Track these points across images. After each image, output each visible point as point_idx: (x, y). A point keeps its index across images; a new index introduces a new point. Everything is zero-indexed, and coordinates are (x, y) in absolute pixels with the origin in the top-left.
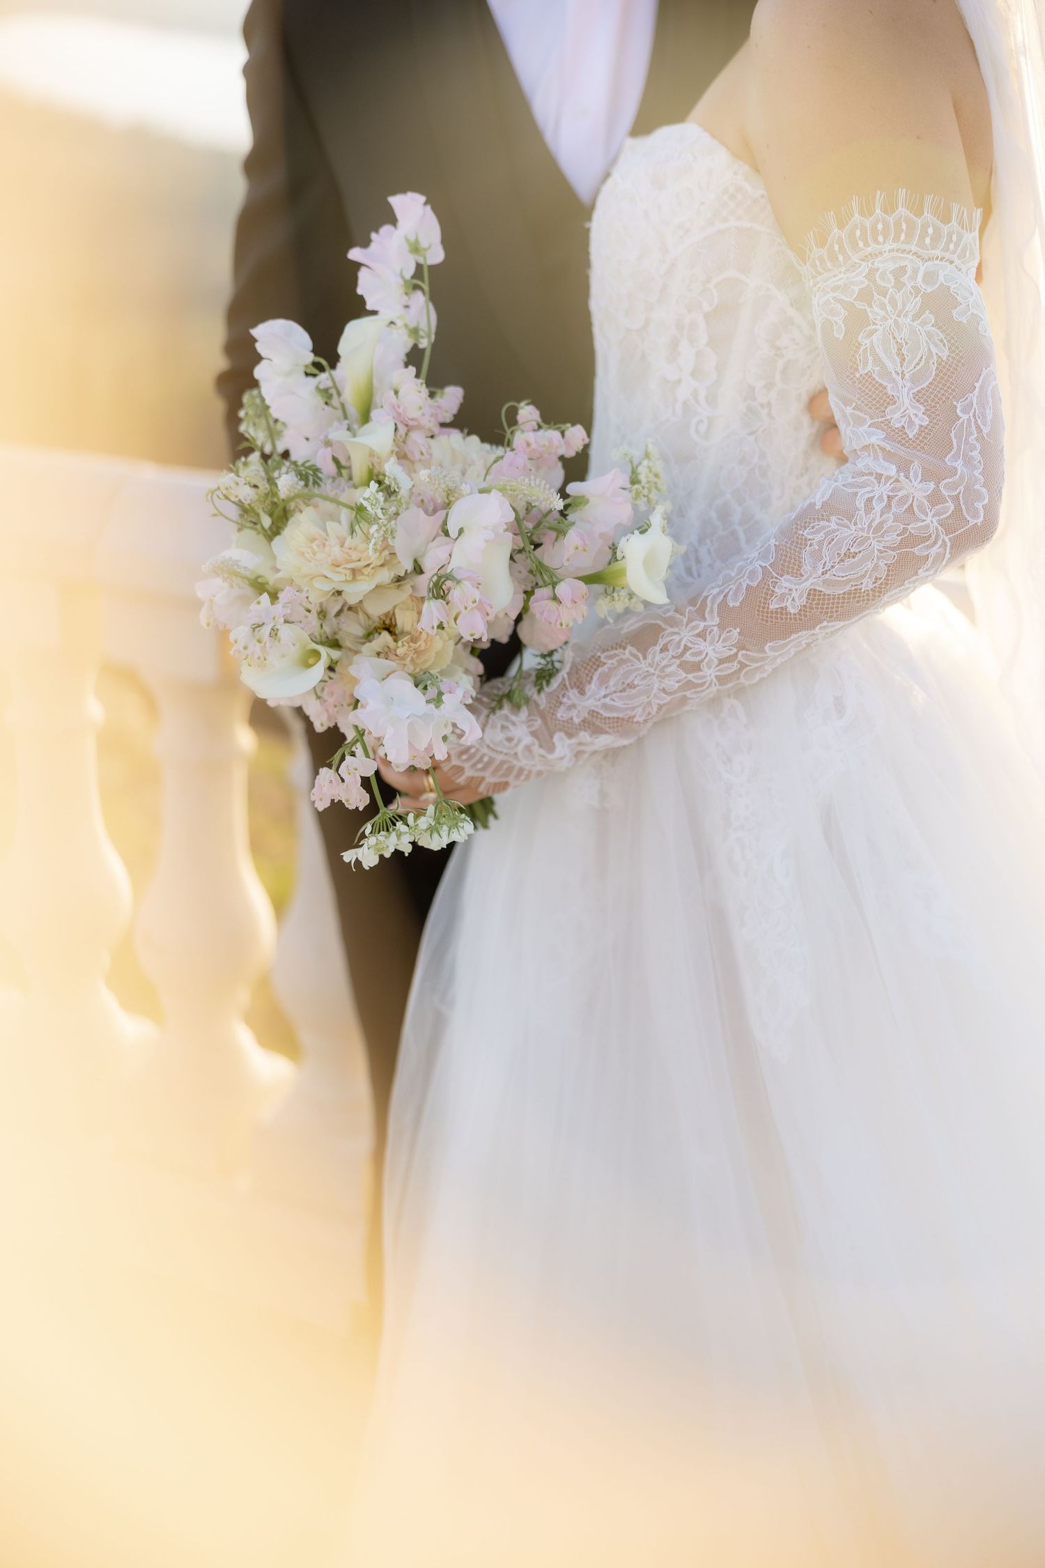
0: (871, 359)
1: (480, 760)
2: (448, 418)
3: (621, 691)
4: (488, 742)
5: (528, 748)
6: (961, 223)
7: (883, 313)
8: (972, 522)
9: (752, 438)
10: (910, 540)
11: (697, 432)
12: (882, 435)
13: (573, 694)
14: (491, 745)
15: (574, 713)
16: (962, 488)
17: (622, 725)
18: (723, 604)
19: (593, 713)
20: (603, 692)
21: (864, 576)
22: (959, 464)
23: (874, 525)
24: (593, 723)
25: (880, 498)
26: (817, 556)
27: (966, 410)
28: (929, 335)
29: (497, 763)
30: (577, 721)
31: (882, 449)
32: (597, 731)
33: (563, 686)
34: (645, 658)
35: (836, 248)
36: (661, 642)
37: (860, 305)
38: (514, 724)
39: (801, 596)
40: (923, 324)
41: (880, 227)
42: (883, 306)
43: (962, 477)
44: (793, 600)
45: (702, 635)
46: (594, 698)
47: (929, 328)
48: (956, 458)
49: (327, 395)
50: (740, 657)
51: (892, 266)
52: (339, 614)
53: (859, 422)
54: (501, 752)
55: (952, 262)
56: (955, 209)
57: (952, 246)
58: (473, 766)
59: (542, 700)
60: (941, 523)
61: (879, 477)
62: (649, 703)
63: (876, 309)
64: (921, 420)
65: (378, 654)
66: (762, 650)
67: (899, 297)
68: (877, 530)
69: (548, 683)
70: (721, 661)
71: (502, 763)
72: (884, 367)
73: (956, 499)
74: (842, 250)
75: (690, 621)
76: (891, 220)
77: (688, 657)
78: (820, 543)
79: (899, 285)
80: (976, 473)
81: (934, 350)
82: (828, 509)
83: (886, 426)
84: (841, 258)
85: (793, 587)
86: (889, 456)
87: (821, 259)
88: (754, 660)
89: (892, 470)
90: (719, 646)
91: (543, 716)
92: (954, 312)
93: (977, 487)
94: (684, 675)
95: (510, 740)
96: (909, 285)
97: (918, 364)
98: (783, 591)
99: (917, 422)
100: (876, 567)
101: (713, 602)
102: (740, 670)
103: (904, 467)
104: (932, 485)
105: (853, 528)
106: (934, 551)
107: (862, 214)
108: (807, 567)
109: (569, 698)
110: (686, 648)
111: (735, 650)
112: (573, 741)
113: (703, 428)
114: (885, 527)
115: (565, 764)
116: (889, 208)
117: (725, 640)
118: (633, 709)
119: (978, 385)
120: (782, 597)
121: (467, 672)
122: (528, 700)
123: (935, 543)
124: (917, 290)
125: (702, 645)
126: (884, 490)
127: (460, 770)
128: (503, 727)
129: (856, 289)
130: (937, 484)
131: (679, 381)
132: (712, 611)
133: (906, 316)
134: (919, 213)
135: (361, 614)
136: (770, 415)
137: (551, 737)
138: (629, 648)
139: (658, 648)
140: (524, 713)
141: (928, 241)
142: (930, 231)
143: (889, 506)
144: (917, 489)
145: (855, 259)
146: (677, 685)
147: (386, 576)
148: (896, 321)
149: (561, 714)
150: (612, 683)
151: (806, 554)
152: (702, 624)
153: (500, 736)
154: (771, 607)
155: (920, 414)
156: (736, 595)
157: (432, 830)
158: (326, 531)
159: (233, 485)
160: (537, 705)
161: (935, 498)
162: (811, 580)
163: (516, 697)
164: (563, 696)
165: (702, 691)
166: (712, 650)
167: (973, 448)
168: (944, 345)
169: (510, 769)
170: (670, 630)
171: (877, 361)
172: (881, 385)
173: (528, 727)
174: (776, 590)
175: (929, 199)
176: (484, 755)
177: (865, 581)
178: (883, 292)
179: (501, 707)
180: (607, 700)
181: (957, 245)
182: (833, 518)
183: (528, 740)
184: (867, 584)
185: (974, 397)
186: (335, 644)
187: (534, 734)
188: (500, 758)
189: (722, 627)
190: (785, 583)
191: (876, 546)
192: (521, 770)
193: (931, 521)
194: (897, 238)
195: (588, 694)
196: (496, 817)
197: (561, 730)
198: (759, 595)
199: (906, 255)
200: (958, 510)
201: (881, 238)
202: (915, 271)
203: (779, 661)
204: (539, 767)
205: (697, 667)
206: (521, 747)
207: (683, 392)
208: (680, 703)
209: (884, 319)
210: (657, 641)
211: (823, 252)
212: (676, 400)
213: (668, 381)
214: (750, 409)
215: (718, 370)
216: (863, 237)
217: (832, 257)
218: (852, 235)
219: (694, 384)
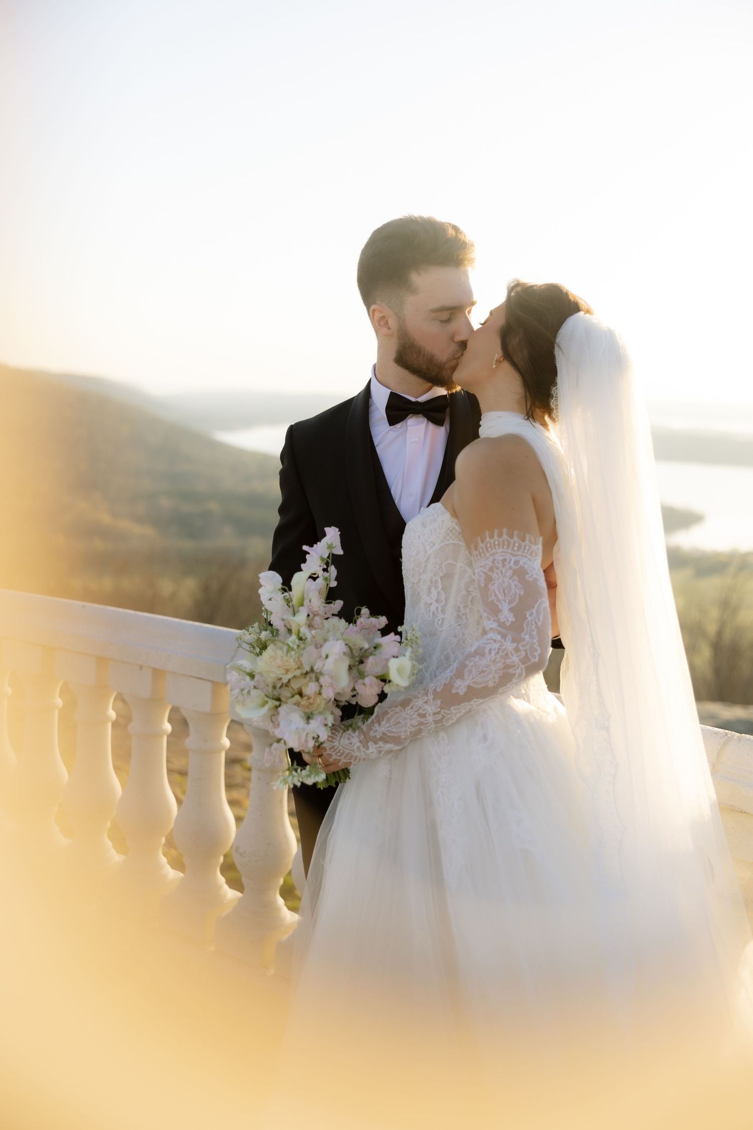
0: (493, 595)
1: (339, 752)
2: (336, 612)
4: (342, 744)
5: (358, 748)
6: (530, 542)
7: (497, 576)
8: (533, 660)
9: (459, 627)
10: (507, 667)
11: (437, 624)
12: (496, 624)
13: (376, 725)
14: (344, 746)
15: (377, 734)
16: (528, 647)
17: (396, 740)
18: (435, 691)
19: (384, 734)
20: (388, 725)
21: (489, 680)
22: (527, 637)
23: (493, 659)
24: (385, 739)
25: (495, 649)
26: (470, 672)
27: (531, 615)
28: (516, 586)
29: (346, 753)
30: (378, 737)
31: (497, 630)
32: (386, 742)
33: (373, 722)
34: (404, 711)
35: (481, 551)
36: (411, 705)
37: (489, 573)
38: (353, 737)
39: (464, 688)
40: (513, 581)
41: (496, 543)
42: (498, 574)
43: (528, 642)
44: (461, 689)
45: (426, 702)
46: (385, 727)
47: (516, 582)
48: (526, 634)
49: (288, 601)
50: (442, 713)
51: (501, 558)
52: (280, 687)
53: (489, 619)
54: (348, 749)
55: (526, 557)
56: (528, 536)
57: (526, 551)
58: (336, 754)
59: (364, 727)
60: (520, 660)
61: (495, 641)
62: (406, 731)
63: (495, 575)
64: (512, 619)
65: (294, 704)
66: (450, 710)
67: (504, 570)
68: (494, 662)
69: (367, 720)
70: (434, 714)
71: (348, 754)
72: (498, 597)
73: (526, 651)
74: (483, 552)
75: (422, 696)
76: (501, 540)
77: (421, 711)
78: (472, 666)
79: (504, 566)
80: (535, 641)
81: (518, 591)
82: (476, 653)
83: (498, 621)
84: (483, 555)
85: (461, 684)
86: (499, 633)
87: (476, 555)
88: (448, 714)
89: (499, 638)
90: (433, 707)
91: (364, 734)
92: (526, 577)
93: (535, 646)
94: (420, 719)
95: (351, 744)
96: (508, 566)
97: (511, 596)
98: (458, 685)
99: (510, 619)
100: (494, 677)
101: (431, 689)
102: (443, 718)
103: (504, 637)
104: (515, 645)
105: (484, 660)
106: (518, 671)
107: (490, 538)
108: (466, 676)
109: (375, 727)
110: (420, 708)
111: (439, 710)
112: (377, 746)
113: (440, 622)
114: (497, 660)
115: (374, 756)
116: (500, 535)
117: (435, 705)
118: (400, 732)
119: (536, 606)
120: (457, 688)
121: (335, 715)
122: (359, 728)
123: (518, 668)
124: (510, 568)
125: (427, 707)
126: (496, 646)
127: (330, 755)
128: (349, 738)
129: (488, 567)
130: (518, 644)
131: (431, 604)
132: (430, 693)
133: (506, 578)
134: (512, 537)
135: (289, 687)
136: (466, 618)
137: (368, 743)
138: (399, 707)
139: (409, 707)
140: (357, 732)
141: (516, 549)
142: (517, 545)
143: (498, 653)
144: (509, 646)
145: (488, 555)
146: (417, 723)
147: (299, 672)
148: (503, 580)
149: (372, 734)
150: (391, 721)
151: (466, 671)
152: (426, 698)
153: (347, 742)
154: (453, 692)
155: (512, 616)
156: (440, 687)
158: (277, 655)
159: (247, 635)
160: (362, 730)
161: (517, 650)
162: (468, 681)
163: (354, 726)
164: (373, 726)
165: (428, 726)
166: (430, 709)
167: (533, 630)
168: (522, 590)
169: (352, 757)
170: (415, 700)
171: (496, 595)
172: (496, 604)
173: (359, 738)
174: (455, 685)
175: (516, 533)
176: (340, 750)
177: (490, 682)
178: (498, 568)
179: (348, 730)
180: (390, 728)
181: (528, 550)
182: (477, 657)
183: (358, 744)
184: (491, 684)
185: (534, 610)
186: (277, 699)
187: (360, 742)
188: (347, 751)
189: (434, 699)
190: (458, 682)
191: (493, 668)
192: (356, 757)
193: (515, 659)
194: (503, 547)
195: (382, 725)
197: (372, 741)
198: (448, 687)
199: (506, 554)
200: (527, 655)
201: (497, 547)
202: (511, 560)
203: (458, 715)
204: (364, 756)
205: (425, 716)
206: (355, 747)
207: (433, 608)
208: (420, 731)
209: (498, 579)
210: (408, 705)
211: (477, 552)
212: (430, 611)
213: (427, 604)
214: (458, 615)
215: (446, 599)
216: (491, 547)
217: (480, 555)
218: (486, 546)
219: (437, 605)
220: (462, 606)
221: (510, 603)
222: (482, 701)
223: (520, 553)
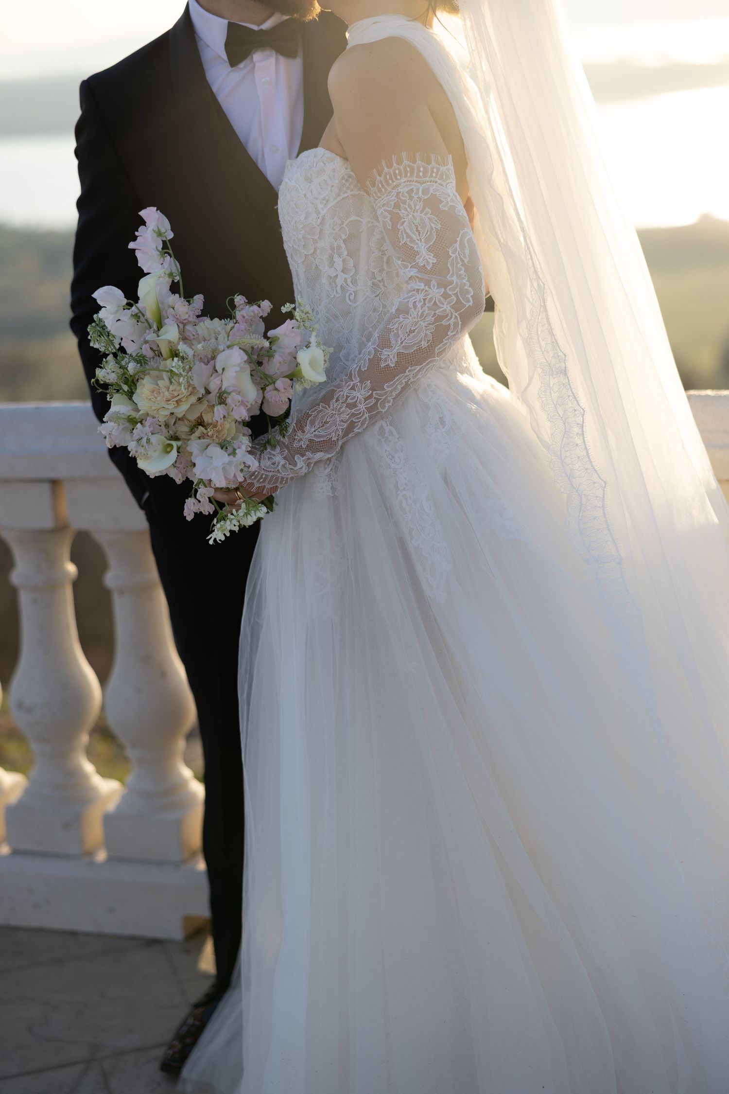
0: (405, 235)
1: (261, 477)
3: (322, 427)
4: (263, 467)
5: (284, 466)
6: (437, 162)
7: (406, 213)
8: (467, 305)
10: (439, 319)
12: (416, 270)
13: (299, 433)
14: (265, 468)
15: (302, 443)
16: (458, 289)
18: (360, 371)
19: (310, 441)
20: (313, 430)
21: (421, 341)
22: (454, 278)
23: (420, 313)
25: (420, 301)
26: (397, 336)
27: (454, 252)
28: (430, 219)
29: (270, 477)
30: (304, 447)
31: (418, 277)
33: (294, 431)
34: (329, 407)
35: (380, 185)
36: (335, 397)
37: (395, 211)
38: (274, 455)
39: (394, 357)
40: (426, 214)
41: (397, 172)
42: (406, 209)
43: (457, 283)
44: (391, 360)
45: (353, 388)
46: (310, 433)
47: (429, 215)
48: (453, 275)
49: (138, 317)
50: (375, 395)
51: (406, 189)
52: (175, 424)
53: (406, 267)
54: (271, 471)
55: (436, 182)
56: (433, 157)
57: (434, 175)
58: (258, 481)
59: (286, 441)
60: (452, 307)
61: (418, 290)
62: (337, 429)
63: (403, 211)
64: (432, 260)
65: (199, 438)
66: (384, 389)
67: (412, 203)
68: (421, 317)
70: (366, 399)
71: (273, 476)
72: (411, 238)
73: (456, 295)
74: (383, 186)
75: (346, 383)
76: (402, 167)
77: (349, 401)
78: (397, 329)
79: (411, 198)
80: (464, 281)
81: (433, 226)
82: (399, 311)
83: (416, 266)
84: (383, 190)
85: (389, 353)
86: (421, 280)
87: (375, 193)
88: (382, 395)
89: (422, 286)
90: (363, 391)
91: (287, 447)
92: (441, 206)
93: (466, 287)
94: (350, 411)
95: (274, 464)
96: (416, 197)
97: (427, 234)
98: (385, 357)
99: (431, 261)
100: (426, 335)
101: (354, 372)
102: (376, 403)
103: (428, 283)
104: (443, 290)
105: (410, 318)
106: (452, 321)
107: (388, 167)
108: (393, 342)
109: (298, 436)
110: (347, 397)
111: (371, 392)
112: (304, 458)
114: (425, 314)
115: (304, 470)
116: (399, 163)
117: (364, 388)
118: (330, 434)
119: (458, 239)
120: (386, 360)
121: (244, 435)
122: (278, 442)
123: (451, 318)
124: (419, 198)
125: (355, 394)
126: (421, 296)
127: (252, 484)
128: (269, 458)
129: (392, 203)
130: (445, 289)
132: (355, 376)
133: (417, 212)
134: (414, 162)
135: (185, 421)
136: (384, 285)
137: (294, 458)
138: (321, 404)
139: (334, 401)
140: (278, 449)
141: (421, 174)
142: (422, 169)
143: (425, 304)
144: (436, 293)
145: (389, 189)
146: (348, 417)
147: (193, 399)
148: (413, 215)
149: (296, 445)
150: (316, 424)
151: (391, 336)
152: (352, 383)
153: (269, 463)
154: (382, 366)
155: (432, 257)
156: (364, 365)
157: (247, 514)
158: (158, 385)
159: (106, 375)
160: (284, 443)
161: (446, 296)
162: (397, 348)
163: (272, 442)
164: (295, 435)
165: (361, 417)
166: (360, 395)
167: (461, 270)
168: (438, 223)
169: (277, 479)
170: (338, 390)
171: (408, 236)
172: (411, 247)
173: (282, 455)
174: (382, 357)
175: (418, 155)
176: (263, 474)
177: (422, 343)
178: (404, 203)
179: (266, 449)
180: (316, 433)
181: (437, 174)
182: (401, 316)
183: (283, 462)
184: (424, 344)
185: (457, 245)
186: (177, 439)
187: (285, 458)
188: (271, 474)
189: (361, 382)
190: (385, 352)
191: (423, 324)
192: (283, 478)
193: (446, 307)
194: (406, 176)
195: (307, 432)
196: (277, 504)
197: (298, 453)
198: (375, 361)
199: (411, 183)
200: (458, 299)
201: (399, 177)
202: (418, 190)
203: (394, 394)
204: (291, 475)
205: (354, 405)
206: (280, 466)
207: (340, 281)
208: (351, 426)
209: (408, 215)
210: (332, 398)
211: (375, 189)
212: (336, 286)
213: (331, 277)
214: (374, 284)
215: (356, 266)
216: (391, 178)
217: (380, 190)
218: (385, 178)
219: (345, 276)
220: (376, 271)
221: (427, 241)
222: (418, 368)
223: (427, 179)
